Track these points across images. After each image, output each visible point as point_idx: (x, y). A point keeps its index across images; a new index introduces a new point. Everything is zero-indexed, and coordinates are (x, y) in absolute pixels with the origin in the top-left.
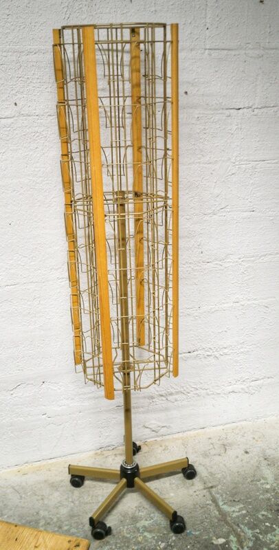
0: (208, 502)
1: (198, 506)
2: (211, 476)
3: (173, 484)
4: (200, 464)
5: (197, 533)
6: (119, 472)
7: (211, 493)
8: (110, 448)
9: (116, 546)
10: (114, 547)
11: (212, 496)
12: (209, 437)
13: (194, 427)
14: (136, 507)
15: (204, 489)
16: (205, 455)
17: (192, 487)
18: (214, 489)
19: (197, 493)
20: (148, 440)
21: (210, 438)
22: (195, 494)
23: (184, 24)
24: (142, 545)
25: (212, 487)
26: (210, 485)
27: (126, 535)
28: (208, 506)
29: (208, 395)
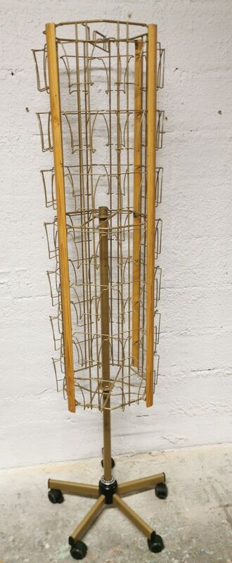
0: (223, 521)
1: (213, 524)
2: (227, 493)
3: (189, 498)
4: (216, 480)
5: (211, 553)
6: (98, 488)
7: (226, 512)
8: (128, 455)
9: (129, 557)
10: (127, 559)
11: (228, 515)
12: (225, 453)
13: (212, 442)
14: (151, 519)
15: (220, 507)
16: (222, 471)
17: (208, 504)
18: (229, 508)
19: (213, 510)
20: (166, 451)
21: (226, 455)
22: (210, 511)
23: (221, 43)
24: (155, 560)
25: (227, 506)
26: (226, 503)
27: (139, 546)
28: (224, 526)
29: (226, 412)
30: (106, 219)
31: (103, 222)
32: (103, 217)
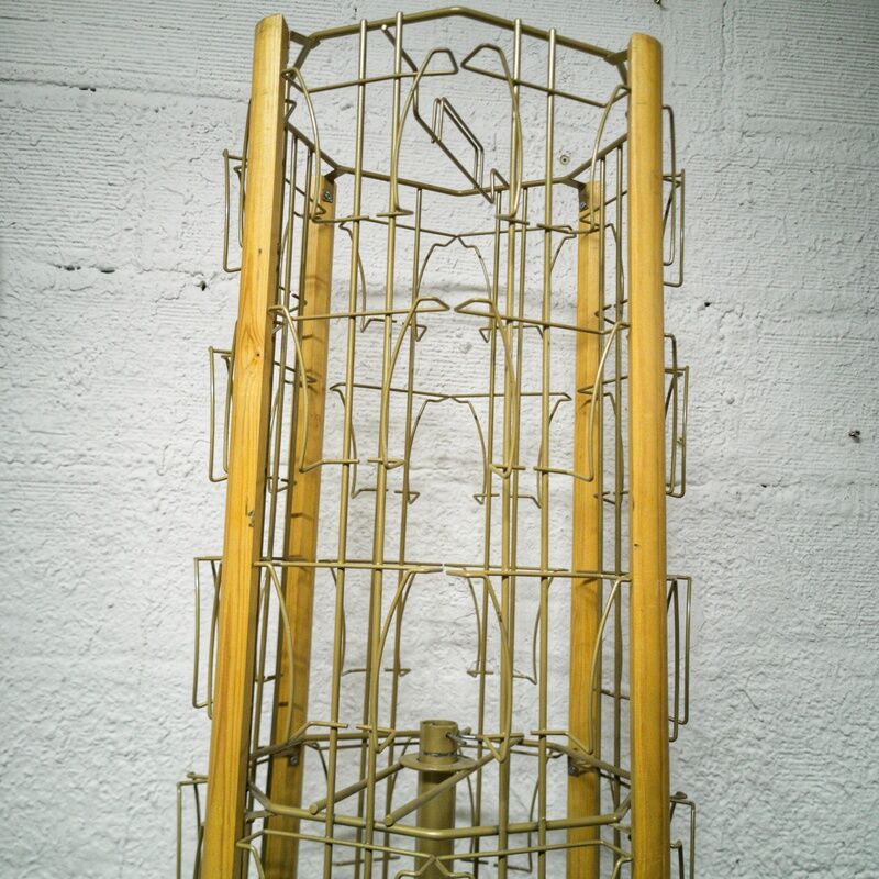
30: (449, 774)
31: (434, 788)
32: (435, 766)
